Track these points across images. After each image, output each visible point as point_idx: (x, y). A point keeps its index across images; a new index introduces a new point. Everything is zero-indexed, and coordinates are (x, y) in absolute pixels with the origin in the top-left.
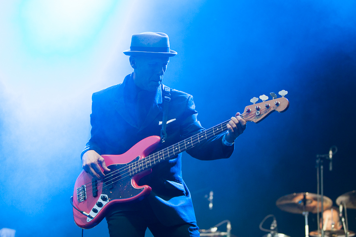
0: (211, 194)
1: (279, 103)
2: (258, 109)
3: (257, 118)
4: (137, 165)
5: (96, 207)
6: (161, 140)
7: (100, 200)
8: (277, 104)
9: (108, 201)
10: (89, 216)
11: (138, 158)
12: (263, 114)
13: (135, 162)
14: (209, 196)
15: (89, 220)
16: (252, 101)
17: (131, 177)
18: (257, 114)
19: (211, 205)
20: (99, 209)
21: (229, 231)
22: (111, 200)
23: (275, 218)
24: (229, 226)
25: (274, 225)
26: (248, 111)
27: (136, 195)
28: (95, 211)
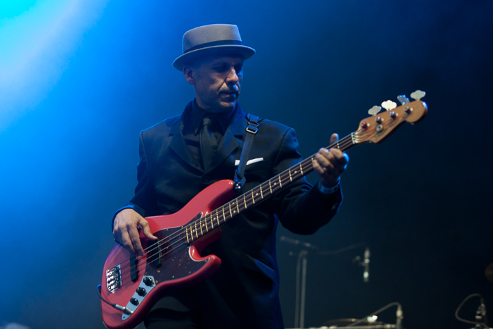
0: (367, 254)
1: (412, 109)
2: (379, 122)
3: (379, 136)
4: (198, 227)
5: (136, 296)
6: (234, 186)
7: (142, 285)
8: (408, 112)
9: (154, 285)
10: (126, 312)
11: (199, 216)
12: (386, 129)
13: (195, 222)
14: (363, 259)
15: (125, 317)
16: (370, 112)
17: (188, 245)
18: (378, 129)
19: (366, 275)
20: (141, 299)
21: (399, 321)
22: (159, 283)
23: (482, 300)
24: (399, 313)
25: (481, 312)
26: (365, 127)
27: (196, 271)
28: (134, 302)
